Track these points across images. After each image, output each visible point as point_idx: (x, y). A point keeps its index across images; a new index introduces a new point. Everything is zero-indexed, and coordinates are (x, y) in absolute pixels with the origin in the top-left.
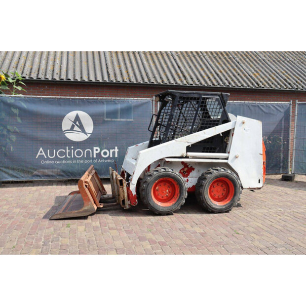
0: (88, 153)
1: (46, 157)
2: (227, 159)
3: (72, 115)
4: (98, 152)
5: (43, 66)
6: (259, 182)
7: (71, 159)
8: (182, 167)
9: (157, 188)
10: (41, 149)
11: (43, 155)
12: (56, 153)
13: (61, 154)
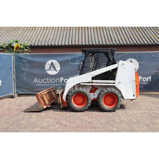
0: (58, 80)
1: (38, 83)
2: (114, 83)
3: (50, 62)
4: (63, 80)
5: (41, 39)
7: (50, 83)
8: (92, 87)
9: (76, 98)
10: (36, 79)
11: (37, 82)
12: (42, 81)
13: (45, 81)
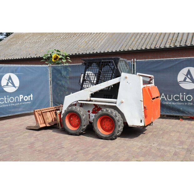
2: (116, 103)
6: (141, 122)
8: (94, 107)
